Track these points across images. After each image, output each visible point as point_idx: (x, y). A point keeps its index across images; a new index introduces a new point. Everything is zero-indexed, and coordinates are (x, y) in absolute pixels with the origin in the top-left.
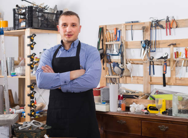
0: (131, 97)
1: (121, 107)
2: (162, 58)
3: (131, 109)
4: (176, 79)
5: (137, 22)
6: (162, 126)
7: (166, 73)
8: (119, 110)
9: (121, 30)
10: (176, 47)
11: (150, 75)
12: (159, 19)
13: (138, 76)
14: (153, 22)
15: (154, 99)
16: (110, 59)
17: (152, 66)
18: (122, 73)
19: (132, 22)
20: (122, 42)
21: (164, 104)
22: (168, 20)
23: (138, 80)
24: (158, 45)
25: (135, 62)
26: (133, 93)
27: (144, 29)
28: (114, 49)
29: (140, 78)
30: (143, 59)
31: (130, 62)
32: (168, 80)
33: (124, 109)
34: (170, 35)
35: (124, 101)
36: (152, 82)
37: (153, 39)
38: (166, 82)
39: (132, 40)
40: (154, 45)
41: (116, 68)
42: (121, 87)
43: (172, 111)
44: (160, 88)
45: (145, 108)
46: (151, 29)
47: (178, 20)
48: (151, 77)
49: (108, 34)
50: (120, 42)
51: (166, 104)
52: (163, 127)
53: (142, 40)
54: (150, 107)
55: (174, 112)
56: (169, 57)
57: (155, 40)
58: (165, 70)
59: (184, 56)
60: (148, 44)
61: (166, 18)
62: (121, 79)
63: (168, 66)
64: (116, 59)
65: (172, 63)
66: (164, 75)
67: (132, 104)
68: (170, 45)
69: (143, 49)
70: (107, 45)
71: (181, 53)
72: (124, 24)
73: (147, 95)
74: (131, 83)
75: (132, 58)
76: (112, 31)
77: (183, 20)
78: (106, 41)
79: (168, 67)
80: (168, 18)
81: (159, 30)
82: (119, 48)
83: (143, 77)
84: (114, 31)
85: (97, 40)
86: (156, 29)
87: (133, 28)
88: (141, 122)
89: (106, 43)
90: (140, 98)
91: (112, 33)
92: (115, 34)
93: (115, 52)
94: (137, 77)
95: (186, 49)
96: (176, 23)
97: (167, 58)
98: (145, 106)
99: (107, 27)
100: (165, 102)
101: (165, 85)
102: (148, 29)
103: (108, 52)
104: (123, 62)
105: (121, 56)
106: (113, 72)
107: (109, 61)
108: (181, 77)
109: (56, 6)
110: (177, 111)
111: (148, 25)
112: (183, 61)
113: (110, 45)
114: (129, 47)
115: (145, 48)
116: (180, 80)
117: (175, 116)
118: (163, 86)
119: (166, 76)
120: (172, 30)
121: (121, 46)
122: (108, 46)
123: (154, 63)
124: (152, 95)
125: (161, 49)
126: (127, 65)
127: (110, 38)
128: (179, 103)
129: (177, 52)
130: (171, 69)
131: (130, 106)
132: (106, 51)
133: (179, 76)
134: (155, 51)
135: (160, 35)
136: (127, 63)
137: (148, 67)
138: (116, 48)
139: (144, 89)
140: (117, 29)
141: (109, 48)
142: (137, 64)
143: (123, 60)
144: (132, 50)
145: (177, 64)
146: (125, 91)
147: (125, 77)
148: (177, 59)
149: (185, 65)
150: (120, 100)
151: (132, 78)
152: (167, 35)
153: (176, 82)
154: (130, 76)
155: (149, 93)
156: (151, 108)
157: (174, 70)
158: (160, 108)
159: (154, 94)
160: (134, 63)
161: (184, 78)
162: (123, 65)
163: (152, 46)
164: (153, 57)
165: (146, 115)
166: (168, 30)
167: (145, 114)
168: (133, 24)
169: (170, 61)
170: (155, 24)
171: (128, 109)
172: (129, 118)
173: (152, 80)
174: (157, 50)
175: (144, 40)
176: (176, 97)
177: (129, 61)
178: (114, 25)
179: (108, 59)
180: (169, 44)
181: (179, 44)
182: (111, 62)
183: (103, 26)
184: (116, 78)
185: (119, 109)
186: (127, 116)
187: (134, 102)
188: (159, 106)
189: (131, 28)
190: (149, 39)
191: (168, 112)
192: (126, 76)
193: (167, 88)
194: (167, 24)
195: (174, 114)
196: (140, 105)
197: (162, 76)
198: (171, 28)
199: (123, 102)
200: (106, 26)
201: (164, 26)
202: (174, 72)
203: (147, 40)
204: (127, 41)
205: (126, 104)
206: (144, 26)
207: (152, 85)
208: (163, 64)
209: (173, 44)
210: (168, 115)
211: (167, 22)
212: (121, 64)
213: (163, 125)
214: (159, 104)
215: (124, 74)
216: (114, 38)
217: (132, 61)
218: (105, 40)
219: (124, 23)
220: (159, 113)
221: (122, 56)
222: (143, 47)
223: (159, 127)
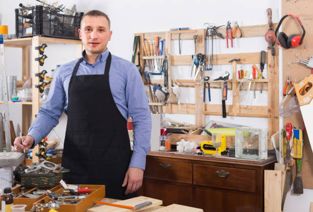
0: (179, 132)
1: (164, 146)
2: (221, 78)
3: (178, 148)
4: (240, 108)
5: (187, 29)
6: (222, 171)
7: (226, 99)
8: (161, 149)
9: (165, 40)
10: (241, 63)
11: (204, 101)
12: (217, 26)
13: (187, 102)
14: (208, 29)
15: (210, 134)
16: (150, 80)
17: (207, 90)
18: (166, 99)
19: (180, 29)
20: (166, 57)
21: (223, 141)
22: (229, 27)
23: (188, 108)
24: (215, 61)
25: (183, 84)
26: (180, 126)
27: (197, 39)
28: (154, 66)
29: (191, 106)
30: (194, 80)
31: (177, 84)
32: (229, 109)
33: (169, 148)
34: (232, 46)
35: (169, 137)
36: (208, 111)
37: (209, 53)
38: (227, 111)
39: (180, 53)
40: (211, 60)
41: (158, 92)
42: (164, 117)
43: (234, 151)
44: (219, 119)
45: (197, 146)
46: (206, 39)
47: (243, 27)
48: (206, 105)
49: (146, 45)
50: (163, 57)
51: (227, 142)
52: (222, 173)
53: (193, 53)
54: (204, 145)
55: (237, 152)
56: (230, 78)
57: (211, 54)
58: (225, 95)
59: (251, 76)
60: (201, 59)
61: (226, 24)
62: (164, 108)
63: (229, 89)
64: (158, 79)
65: (234, 86)
66: (224, 102)
67: (179, 141)
68: (232, 61)
69: (195, 66)
70: (145, 60)
71: (247, 72)
72: (169, 32)
73: (201, 129)
74: (178, 113)
75: (180, 79)
76: (152, 41)
77: (250, 27)
78: (144, 55)
79: (229, 91)
80: (229, 24)
81: (217, 40)
82: (162, 65)
83: (194, 104)
84: (155, 42)
85: (132, 53)
86: (213, 39)
87: (181, 38)
88: (192, 166)
89: (145, 58)
90: (191, 133)
91: (152, 44)
92: (156, 45)
93: (156, 70)
94: (187, 104)
95: (254, 66)
96: (240, 30)
97: (228, 79)
98: (198, 144)
99: (145, 35)
100: (224, 139)
101: (225, 115)
102: (202, 39)
103: (147, 70)
104: (168, 84)
105: (165, 76)
106: (153, 98)
107: (148, 82)
108: (248, 105)
109: (75, 6)
110: (242, 151)
111: (202, 33)
112: (250, 83)
113: (150, 60)
114: (175, 63)
115: (197, 65)
116: (246, 109)
117: (238, 157)
118: (222, 116)
119: (227, 103)
120: (235, 40)
121: (164, 62)
122: (147, 61)
123: (211, 86)
124: (208, 129)
125: (219, 66)
126: (173, 88)
127: (150, 51)
128: (245, 140)
129: (242, 71)
130: (234, 93)
131: (178, 143)
132: (144, 68)
133: (244, 103)
134: (211, 69)
135: (218, 47)
136: (173, 86)
137: (202, 91)
138: (158, 64)
139: (196, 121)
140: (159, 38)
141: (148, 65)
142: (187, 86)
143: (168, 81)
144: (180, 67)
145: (242, 87)
146: (170, 124)
147: (170, 105)
148: (242, 81)
149: (253, 88)
150: (163, 135)
151: (180, 106)
152: (228, 47)
153: (240, 112)
154: (177, 104)
155: (204, 126)
156: (206, 146)
157: (238, 95)
158: (218, 147)
159: (211, 128)
160: (183, 86)
161: (251, 106)
162: (168, 88)
163: (207, 63)
164: (209, 78)
165: (199, 155)
166: (230, 41)
167: (197, 155)
168: (181, 31)
169: (232, 83)
170: (212, 32)
171: (174, 148)
172: (176, 160)
173: (208, 108)
174: (214, 67)
175: (197, 54)
176: (240, 132)
177: (176, 83)
178: (155, 33)
179: (146, 80)
180: (231, 60)
181: (244, 60)
182: (150, 83)
183: (140, 34)
184: (157, 106)
185: (162, 148)
186: (173, 157)
187: (182, 138)
188: (216, 144)
189: (178, 37)
190: (203, 53)
191: (230, 152)
192: (172, 104)
193: (228, 119)
194: (227, 32)
195: (238, 154)
196: (191, 142)
197: (221, 104)
198: (234, 38)
199: (167, 139)
200: (144, 34)
201: (224, 34)
202: (237, 98)
203: (200, 54)
204: (172, 55)
205: (171, 141)
206: (196, 34)
207: (206, 116)
208: (222, 87)
209: (236, 60)
210: (230, 156)
211: (227, 29)
212: (165, 86)
213: (223, 169)
214: (217, 141)
215: (169, 100)
216: (154, 51)
217: (180, 83)
218: (142, 54)
219: (169, 30)
220: (217, 154)
221: (166, 76)
222: (195, 63)
223: (218, 172)
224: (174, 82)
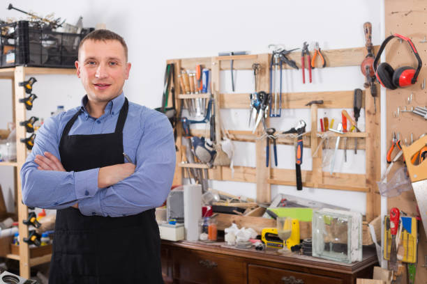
0: (229, 211)
1: (207, 233)
2: (293, 131)
3: (227, 238)
4: (323, 176)
5: (243, 54)
6: (291, 277)
7: (302, 163)
8: (202, 239)
9: (210, 70)
10: (324, 107)
12: (287, 49)
13: (245, 165)
14: (274, 53)
15: (274, 216)
16: (189, 130)
17: (272, 146)
18: (212, 160)
19: (233, 54)
20: (212, 96)
21: (295, 229)
22: (306, 52)
23: (245, 174)
24: (285, 103)
25: (239, 137)
26: (234, 201)
27: (258, 69)
28: (196, 109)
29: (249, 171)
30: (254, 131)
31: (228, 137)
32: (307, 177)
33: (214, 236)
34: (311, 81)
35: (214, 220)
36: (275, 179)
37: (276, 91)
38: (303, 180)
39: (233, 90)
40: (278, 102)
41: (199, 150)
42: (211, 188)
43: (311, 246)
44: (291, 192)
45: (257, 234)
46: (271, 69)
47: (327, 52)
48: (271, 170)
49: (183, 77)
50: (207, 96)
51: (301, 230)
52: (292, 281)
53: (252, 91)
54: (267, 234)
55: (315, 247)
56: (308, 129)
57: (279, 92)
58: (299, 157)
59: (340, 127)
60: (264, 99)
61: (302, 47)
62: (211, 172)
63: (306, 146)
64: (201, 129)
65: (314, 142)
66: (298, 167)
67: (229, 226)
68: (310, 104)
69: (255, 110)
70: (182, 100)
71: (333, 120)
72: (217, 58)
73: (265, 206)
74: (231, 179)
75: (234, 129)
76: (192, 72)
77: (338, 51)
78: (181, 92)
79: (304, 149)
80: (306, 47)
81: (289, 71)
82: (207, 107)
83: (255, 168)
84: (196, 72)
85: (163, 89)
86: (281, 69)
87: (234, 67)
88: (247, 268)
89: (181, 96)
90: (249, 212)
91: (193, 77)
92: (198, 78)
93: (199, 116)
94: (244, 167)
95: (345, 113)
96: (323, 56)
97: (304, 131)
98: (257, 231)
99: (183, 63)
100: (297, 224)
101: (300, 186)
102: (265, 69)
103: (185, 114)
104: (215, 137)
105: (211, 124)
106: (195, 159)
107: (187, 133)
108: (335, 171)
109: (81, 18)
110: (323, 246)
111: (265, 60)
112: (339, 138)
113: (190, 100)
114: (226, 105)
115: (258, 109)
116: (332, 177)
117: (318, 256)
118: (296, 188)
119: (303, 168)
120: (315, 71)
121: (210, 103)
122: (185, 102)
123: (277, 141)
124: (272, 208)
125: (291, 111)
126: (224, 143)
127: (189, 86)
128: (327, 229)
129: (326, 120)
130: (313, 153)
131: (226, 230)
132: (181, 112)
133: (328, 169)
134: (279, 116)
135: (290, 82)
136: (222, 139)
138: (201, 106)
139: (258, 193)
140: (202, 67)
141: (187, 107)
142: (244, 141)
143: (215, 132)
144: (233, 112)
145: (325, 145)
146: (217, 197)
147: (219, 168)
148: (325, 135)
149: (343, 146)
150: (206, 216)
151: (233, 170)
152: (304, 82)
153: (323, 182)
154: (228, 166)
155: (269, 201)
156: (269, 235)
157: (320, 156)
158: (288, 238)
159: (278, 206)
160: (237, 140)
161: (340, 174)
162: (216, 143)
163: (273, 105)
164: (274, 130)
165: (258, 251)
166: (307, 72)
168: (234, 57)
169: (310, 137)
170: (280, 58)
171: (221, 235)
172: (223, 257)
173: (275, 175)
174: (284, 113)
175: (258, 92)
176: (320, 217)
177: (227, 135)
178: (197, 60)
179: (184, 129)
180: (309, 102)
181: (330, 102)
182: (190, 135)
183: (174, 60)
184: (201, 169)
185: (204, 236)
186: (219, 252)
187: (234, 222)
188: (284, 234)
189: (229, 66)
190: (267, 91)
191: (304, 247)
192: (221, 166)
193: (305, 195)
194: (303, 60)
195: (316, 252)
196: (246, 229)
197: (294, 168)
198: (313, 68)
199: (212, 224)
200: (180, 61)
201: (299, 62)
202: (319, 160)
203: (263, 92)
204: (221, 93)
205: (218, 225)
206: (256, 62)
207: (272, 186)
208: (296, 143)
209: (316, 103)
210: (304, 254)
211: (304, 54)
212: (211, 139)
213: (292, 274)
214: (286, 229)
215: (216, 162)
216: (196, 87)
217: (234, 135)
218: (178, 90)
219: (217, 55)
220: (285, 249)
221: (213, 124)
222: (254, 106)
223: (284, 279)
224: (224, 134)
